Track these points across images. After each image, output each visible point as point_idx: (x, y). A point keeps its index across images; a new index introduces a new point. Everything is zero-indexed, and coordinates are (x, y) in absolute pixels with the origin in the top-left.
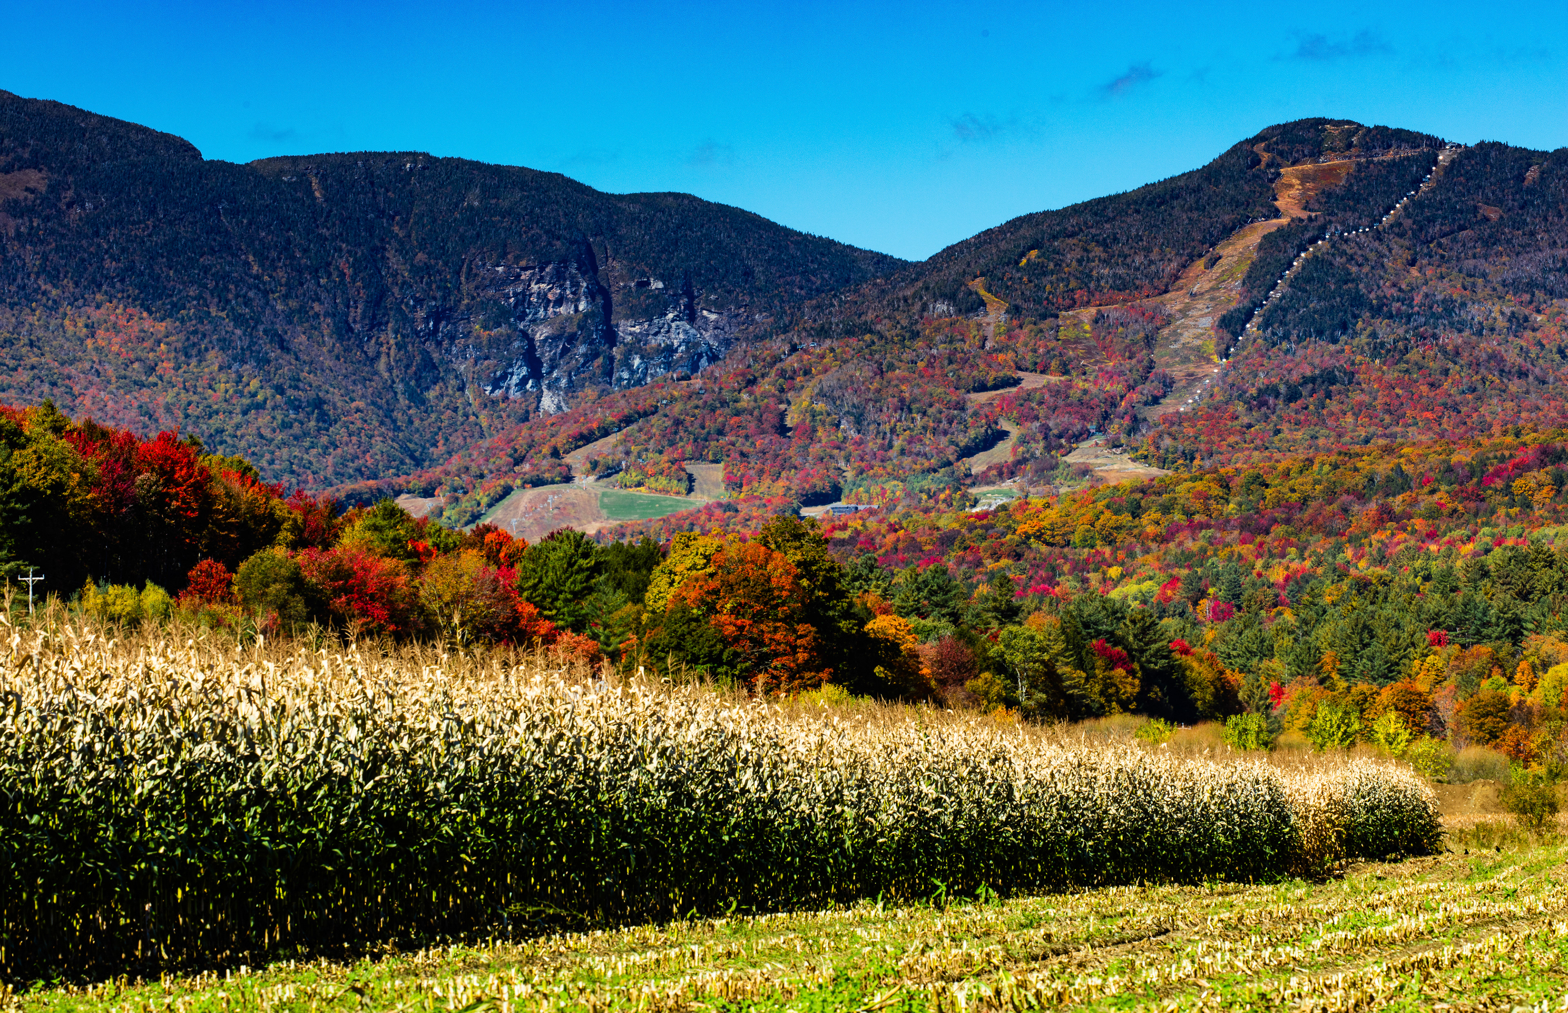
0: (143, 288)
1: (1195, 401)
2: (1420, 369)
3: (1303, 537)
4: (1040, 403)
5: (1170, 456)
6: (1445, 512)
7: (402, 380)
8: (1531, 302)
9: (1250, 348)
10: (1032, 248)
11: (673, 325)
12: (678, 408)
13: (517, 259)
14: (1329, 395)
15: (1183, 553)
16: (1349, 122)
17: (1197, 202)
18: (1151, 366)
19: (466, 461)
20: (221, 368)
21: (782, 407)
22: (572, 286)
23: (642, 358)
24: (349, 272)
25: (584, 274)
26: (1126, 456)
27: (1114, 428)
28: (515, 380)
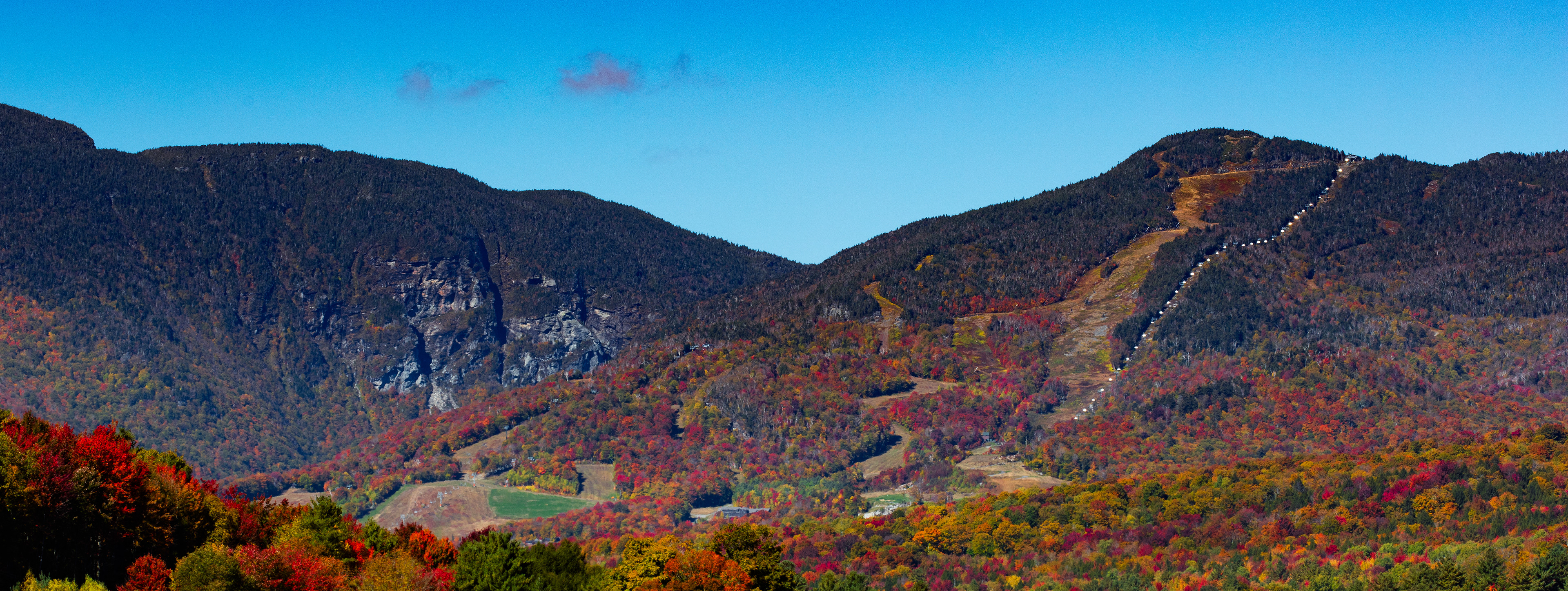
0: (32, 276)
1: (1089, 410)
2: (1316, 382)
3: (1202, 549)
4: (934, 409)
5: (1065, 465)
6: (1345, 526)
7: (292, 373)
8: (1428, 317)
9: (1147, 359)
10: (928, 253)
11: (565, 323)
12: (570, 406)
13: (409, 254)
14: (1225, 407)
15: (1080, 564)
16: (1248, 133)
17: (1094, 210)
18: (1046, 373)
19: (356, 457)
20: (109, 358)
21: (675, 407)
22: (464, 282)
23: (533, 355)
24: (239, 263)
25: (477, 269)
26: (1020, 464)
27: (1007, 436)
28: (405, 375)
